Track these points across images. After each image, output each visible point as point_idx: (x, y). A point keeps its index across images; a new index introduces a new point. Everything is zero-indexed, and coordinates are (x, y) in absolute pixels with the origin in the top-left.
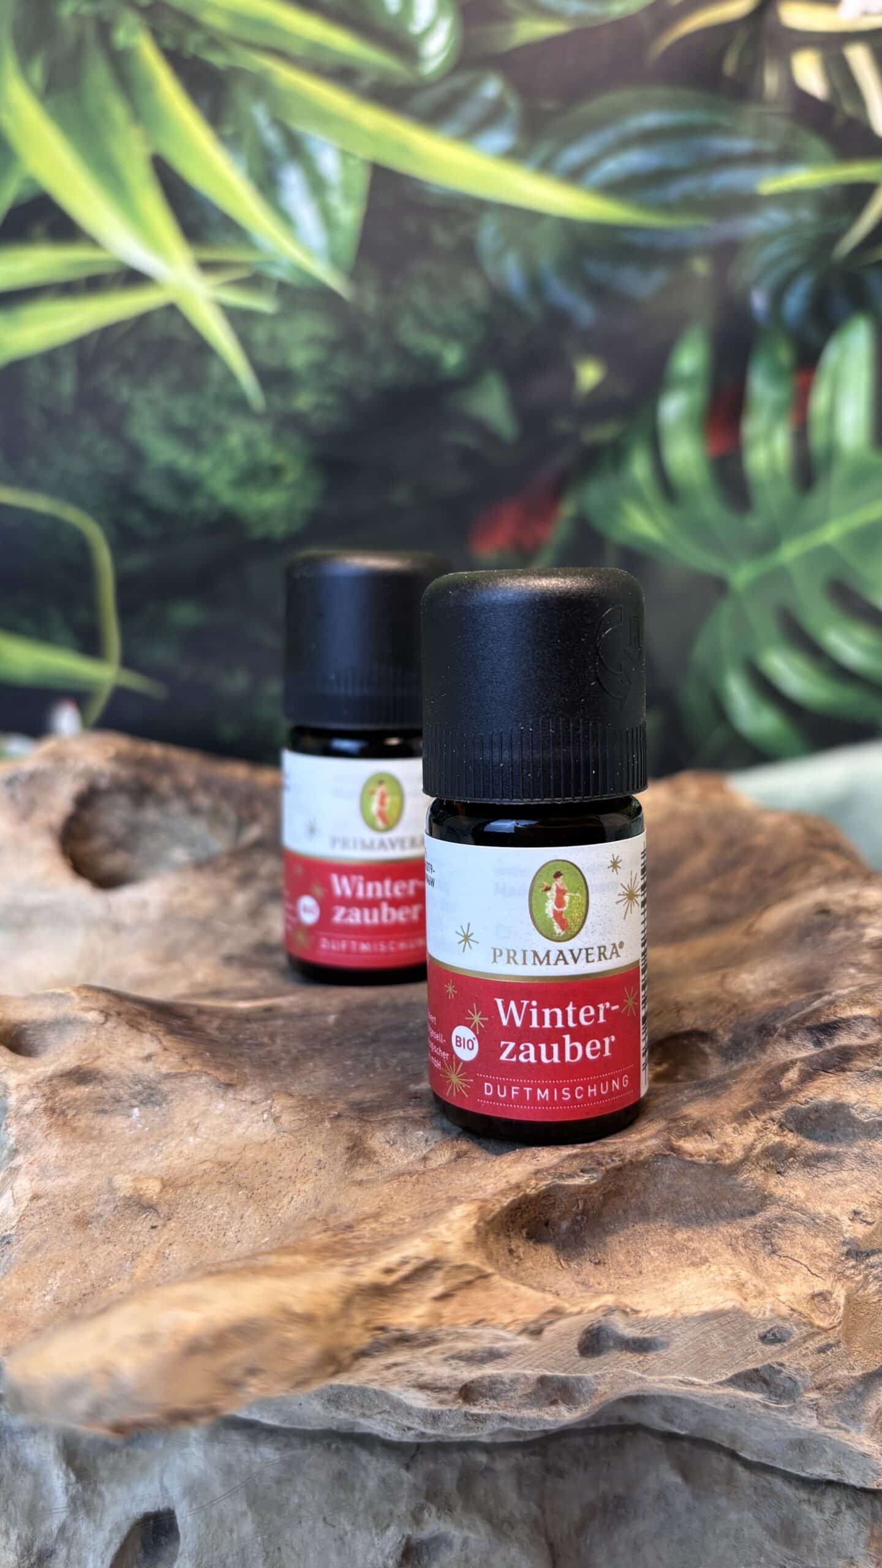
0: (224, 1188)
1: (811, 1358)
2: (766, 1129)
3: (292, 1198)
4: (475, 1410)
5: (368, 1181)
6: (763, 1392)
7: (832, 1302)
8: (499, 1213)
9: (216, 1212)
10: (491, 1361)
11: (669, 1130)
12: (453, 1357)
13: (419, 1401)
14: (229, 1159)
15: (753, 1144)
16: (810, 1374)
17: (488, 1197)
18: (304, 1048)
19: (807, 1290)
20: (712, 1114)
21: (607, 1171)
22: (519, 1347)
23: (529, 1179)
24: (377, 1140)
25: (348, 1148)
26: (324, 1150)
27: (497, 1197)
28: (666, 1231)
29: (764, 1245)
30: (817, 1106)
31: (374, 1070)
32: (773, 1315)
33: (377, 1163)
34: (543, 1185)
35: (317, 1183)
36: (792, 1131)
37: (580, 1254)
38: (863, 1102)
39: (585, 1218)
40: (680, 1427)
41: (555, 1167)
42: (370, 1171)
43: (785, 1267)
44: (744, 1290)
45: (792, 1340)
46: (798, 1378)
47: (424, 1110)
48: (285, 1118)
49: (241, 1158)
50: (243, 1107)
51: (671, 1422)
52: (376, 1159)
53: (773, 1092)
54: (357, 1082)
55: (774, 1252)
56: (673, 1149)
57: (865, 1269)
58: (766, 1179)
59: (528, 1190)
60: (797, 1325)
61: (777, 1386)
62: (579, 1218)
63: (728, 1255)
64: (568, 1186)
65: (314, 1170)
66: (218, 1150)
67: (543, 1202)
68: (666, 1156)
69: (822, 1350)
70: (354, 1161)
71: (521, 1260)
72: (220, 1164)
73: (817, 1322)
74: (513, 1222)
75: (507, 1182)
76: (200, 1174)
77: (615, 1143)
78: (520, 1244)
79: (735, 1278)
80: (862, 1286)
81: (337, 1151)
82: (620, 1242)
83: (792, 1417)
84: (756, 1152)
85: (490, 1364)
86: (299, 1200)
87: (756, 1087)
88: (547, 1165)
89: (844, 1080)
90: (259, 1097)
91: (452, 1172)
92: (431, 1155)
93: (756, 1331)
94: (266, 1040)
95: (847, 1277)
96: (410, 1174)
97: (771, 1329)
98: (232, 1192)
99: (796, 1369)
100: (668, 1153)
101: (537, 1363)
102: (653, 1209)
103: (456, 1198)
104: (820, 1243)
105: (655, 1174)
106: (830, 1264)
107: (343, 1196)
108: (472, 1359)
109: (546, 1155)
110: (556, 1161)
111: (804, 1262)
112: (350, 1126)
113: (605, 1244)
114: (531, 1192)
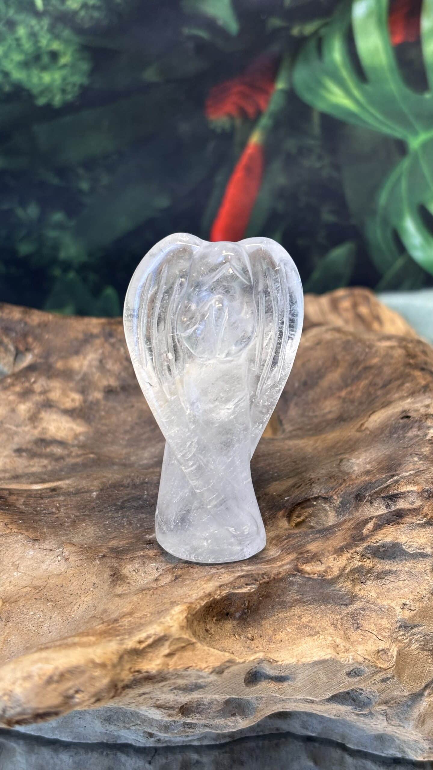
0: (39, 602)
1: (378, 685)
2: (353, 558)
3: (79, 605)
4: (189, 720)
5: (125, 594)
6: (352, 705)
7: (389, 654)
8: (199, 609)
9: (35, 616)
10: (197, 690)
11: (297, 559)
12: (175, 689)
13: (157, 715)
14: (40, 584)
15: (345, 567)
16: (378, 694)
17: (193, 601)
18: (78, 514)
19: (375, 648)
20: (323, 550)
21: (261, 584)
22: (211, 682)
23: (216, 590)
24: (128, 569)
25: (111, 575)
26: (97, 577)
27: (198, 601)
28: (297, 617)
29: (353, 624)
30: (383, 544)
31: (124, 527)
32: (353, 662)
34: (224, 593)
35: (94, 596)
36: (369, 559)
37: (246, 631)
38: (410, 542)
39: (249, 611)
40: (312, 732)
41: (231, 583)
42: (124, 588)
43: (364, 636)
44: (338, 649)
45: (365, 675)
46: (371, 696)
47: (155, 551)
48: (72, 558)
49: (47, 584)
50: (45, 553)
51: (307, 729)
52: (127, 581)
53: (358, 536)
54: (114, 535)
55: (358, 628)
56: (298, 571)
57: (410, 636)
58: (354, 586)
59: (216, 597)
60: (367, 667)
61: (360, 702)
62: (246, 610)
63: (331, 630)
64: (239, 593)
65: (91, 589)
66: (32, 580)
67: (225, 602)
69: (384, 681)
70: (115, 583)
71: (213, 635)
72: (35, 588)
73: (379, 665)
74: (207, 614)
75: (204, 592)
76: (24, 594)
78: (212, 626)
79: (333, 642)
80: (408, 645)
81: (105, 577)
82: (270, 624)
83: (372, 721)
84: (347, 571)
85: (196, 692)
86: (83, 607)
87: (350, 533)
88: (227, 582)
89: (399, 529)
90: (54, 546)
91: (172, 588)
92: (160, 578)
93: (344, 671)
94: (54, 510)
95: (399, 641)
96: (149, 589)
97: (353, 670)
98: (43, 604)
99: (370, 692)
100: (295, 573)
101: (222, 691)
102: (289, 604)
103: (175, 602)
104: (384, 622)
105: (289, 584)
106: (389, 634)
107: (110, 603)
108: (187, 689)
109: (226, 576)
110: (232, 579)
111: (374, 633)
112: (112, 563)
113: (261, 626)
114: (217, 597)
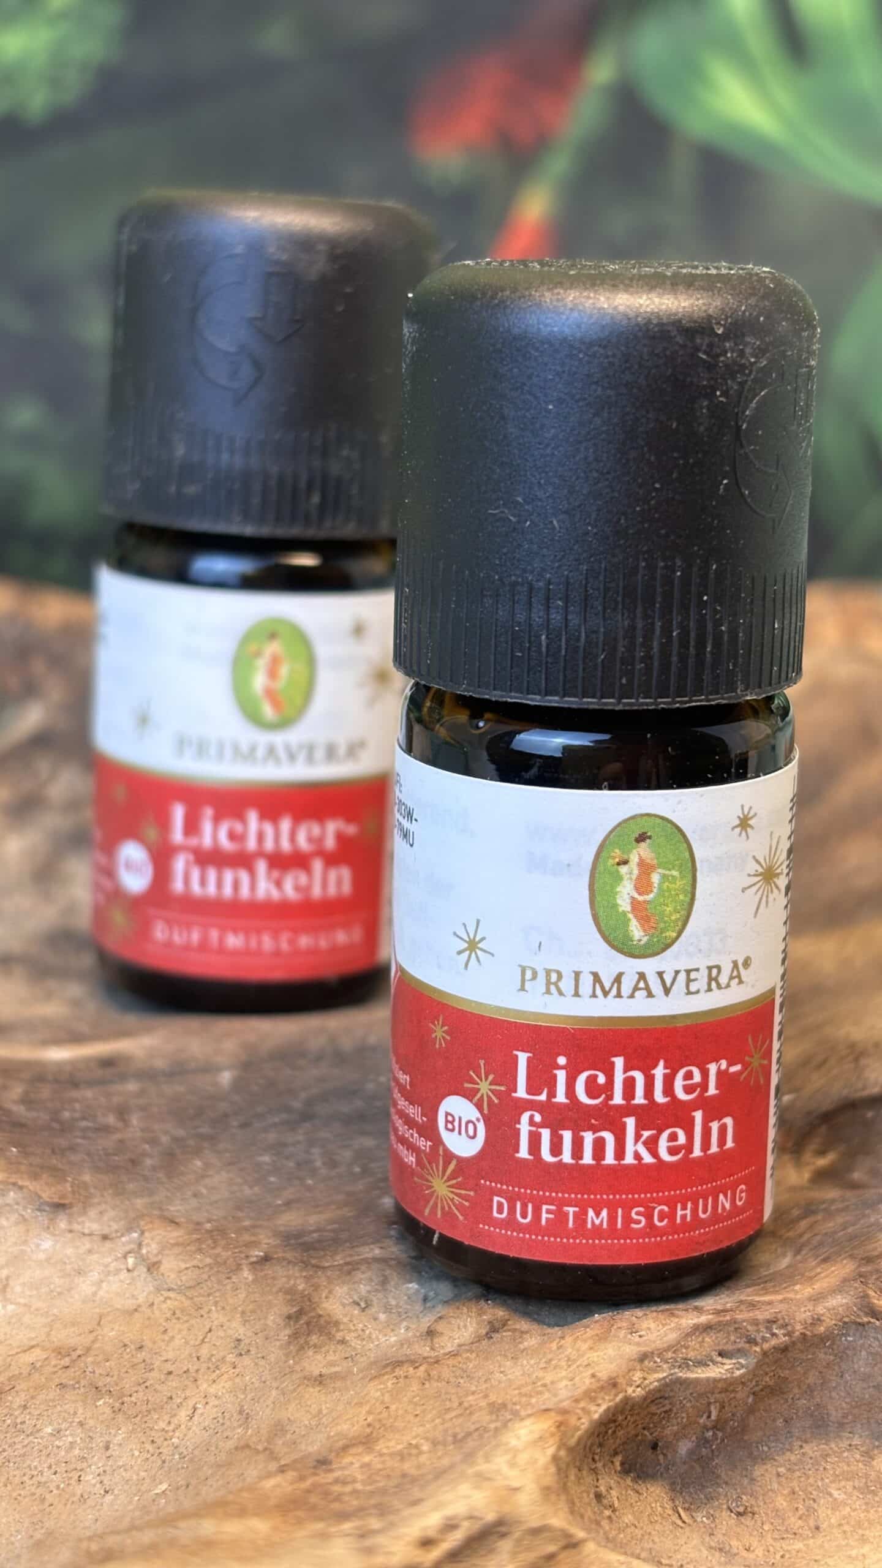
0: (70, 1395)
3: (195, 1409)
5: (335, 1377)
8: (587, 1432)
9: (60, 1439)
11: (861, 1277)
14: (72, 1342)
17: (563, 1404)
18: (181, 1133)
21: (765, 1354)
23: (630, 1370)
24: (338, 1302)
25: (289, 1317)
26: (245, 1322)
27: (581, 1405)
28: (858, 1456)
31: (313, 1172)
33: (343, 1342)
34: (655, 1379)
35: (237, 1380)
37: (710, 1499)
39: (720, 1434)
41: (674, 1347)
42: (331, 1357)
48: (169, 1265)
49: (93, 1342)
50: (88, 1246)
52: (339, 1336)
54: (289, 1193)
56: (873, 1312)
59: (630, 1390)
62: (710, 1433)
64: (697, 1381)
65: (230, 1358)
66: (50, 1326)
67: (653, 1409)
68: (860, 1324)
70: (302, 1341)
71: (614, 1511)
72: (59, 1352)
74: (601, 1445)
75: (593, 1376)
76: (25, 1372)
77: (770, 1303)
78: (612, 1483)
81: (270, 1323)
82: (778, 1475)
86: (207, 1413)
88: (659, 1344)
90: (115, 1226)
91: (486, 1359)
92: (440, 1327)
94: (111, 1120)
96: (414, 1363)
98: (84, 1402)
100: (865, 1319)
102: (835, 1415)
103: (504, 1406)
105: (842, 1356)
107: (292, 1405)
109: (652, 1325)
110: (673, 1336)
112: (289, 1277)
113: (753, 1480)
114: (635, 1393)
